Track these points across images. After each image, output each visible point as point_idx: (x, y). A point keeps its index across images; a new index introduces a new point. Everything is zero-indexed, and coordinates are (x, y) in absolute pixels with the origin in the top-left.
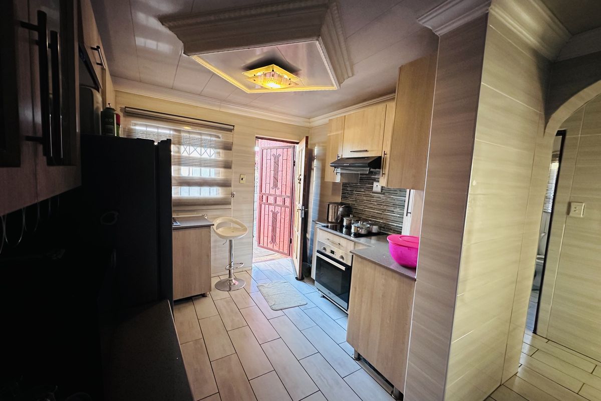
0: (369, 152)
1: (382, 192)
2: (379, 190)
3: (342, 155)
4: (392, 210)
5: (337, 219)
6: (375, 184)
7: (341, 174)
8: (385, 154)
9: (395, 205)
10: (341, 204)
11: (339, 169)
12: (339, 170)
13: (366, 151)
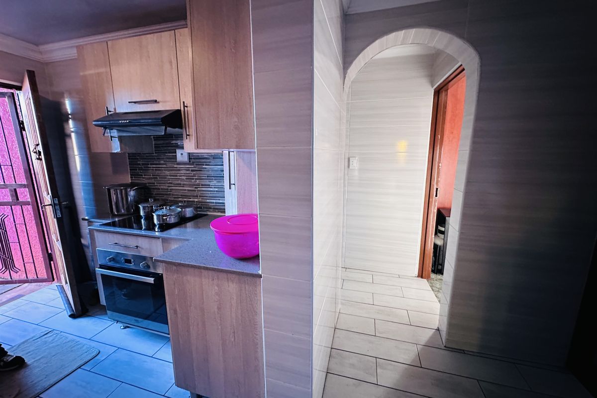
0: (161, 104)
1: (190, 162)
2: (185, 159)
3: (115, 109)
4: (208, 183)
5: (128, 209)
6: (179, 152)
7: (121, 139)
8: (184, 106)
9: (209, 177)
10: (132, 185)
11: (115, 131)
12: (115, 133)
13: (156, 101)
